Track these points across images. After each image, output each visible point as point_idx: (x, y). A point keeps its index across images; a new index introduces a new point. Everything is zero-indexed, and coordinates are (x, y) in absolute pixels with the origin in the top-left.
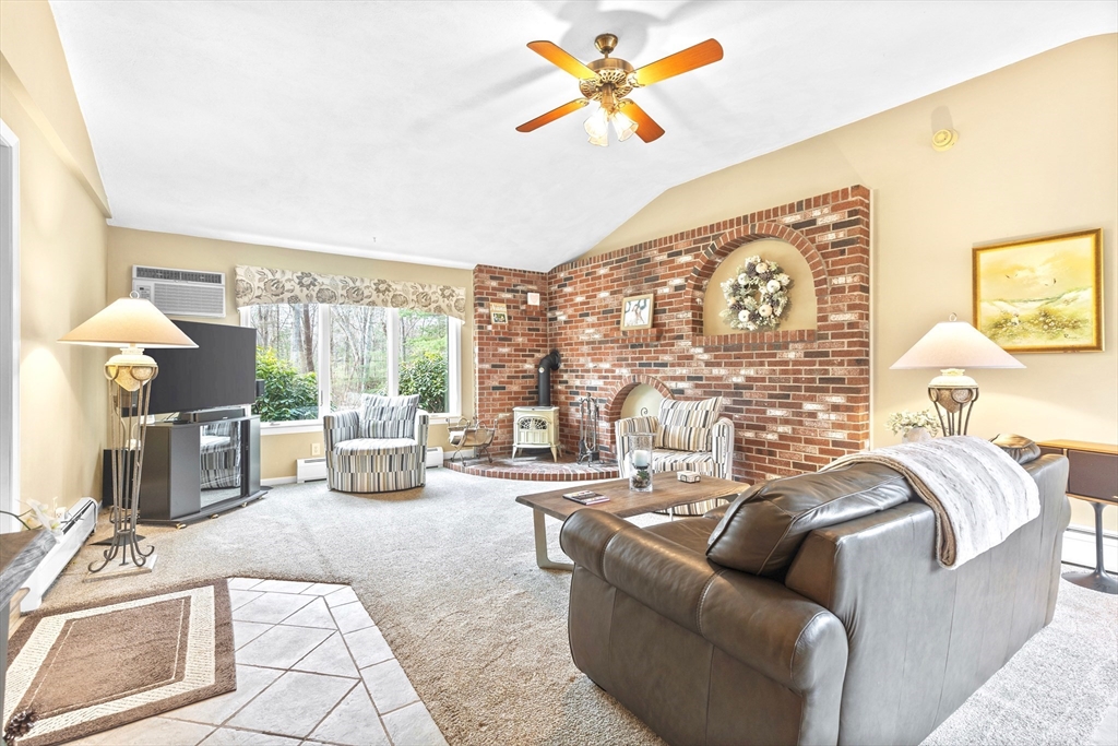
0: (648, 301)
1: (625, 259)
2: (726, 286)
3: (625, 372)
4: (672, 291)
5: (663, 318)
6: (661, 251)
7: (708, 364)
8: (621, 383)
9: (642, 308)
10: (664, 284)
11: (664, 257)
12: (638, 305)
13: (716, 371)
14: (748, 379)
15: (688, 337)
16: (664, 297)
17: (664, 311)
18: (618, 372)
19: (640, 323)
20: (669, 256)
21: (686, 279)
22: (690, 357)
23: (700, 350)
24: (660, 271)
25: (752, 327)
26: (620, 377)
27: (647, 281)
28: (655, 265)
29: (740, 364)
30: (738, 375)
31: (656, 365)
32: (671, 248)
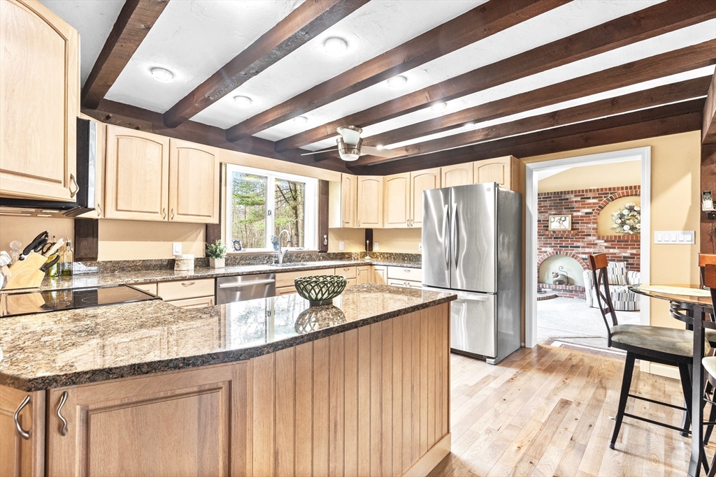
0: (567, 218)
1: (551, 197)
2: (616, 214)
3: (550, 250)
4: (584, 214)
5: (577, 226)
6: (576, 196)
7: (606, 247)
8: (547, 255)
9: (563, 221)
10: (579, 211)
11: (579, 199)
12: (560, 219)
13: (611, 251)
14: (631, 254)
15: (594, 235)
16: (578, 217)
17: (578, 223)
18: (543, 249)
19: (563, 228)
20: (581, 198)
21: (593, 210)
22: (596, 244)
23: (603, 241)
24: (575, 205)
25: (631, 233)
26: (546, 252)
27: (565, 208)
28: (573, 202)
29: (628, 248)
30: (626, 252)
31: (571, 247)
32: (584, 195)
